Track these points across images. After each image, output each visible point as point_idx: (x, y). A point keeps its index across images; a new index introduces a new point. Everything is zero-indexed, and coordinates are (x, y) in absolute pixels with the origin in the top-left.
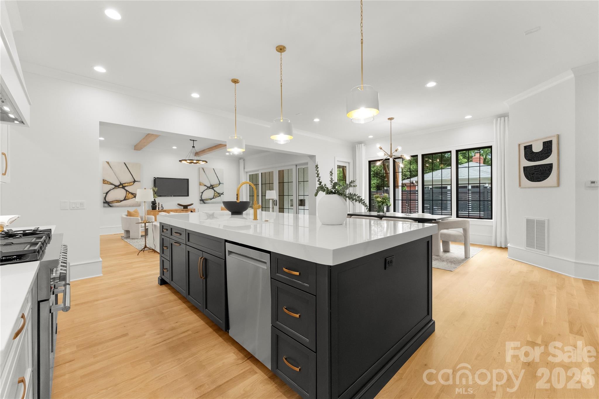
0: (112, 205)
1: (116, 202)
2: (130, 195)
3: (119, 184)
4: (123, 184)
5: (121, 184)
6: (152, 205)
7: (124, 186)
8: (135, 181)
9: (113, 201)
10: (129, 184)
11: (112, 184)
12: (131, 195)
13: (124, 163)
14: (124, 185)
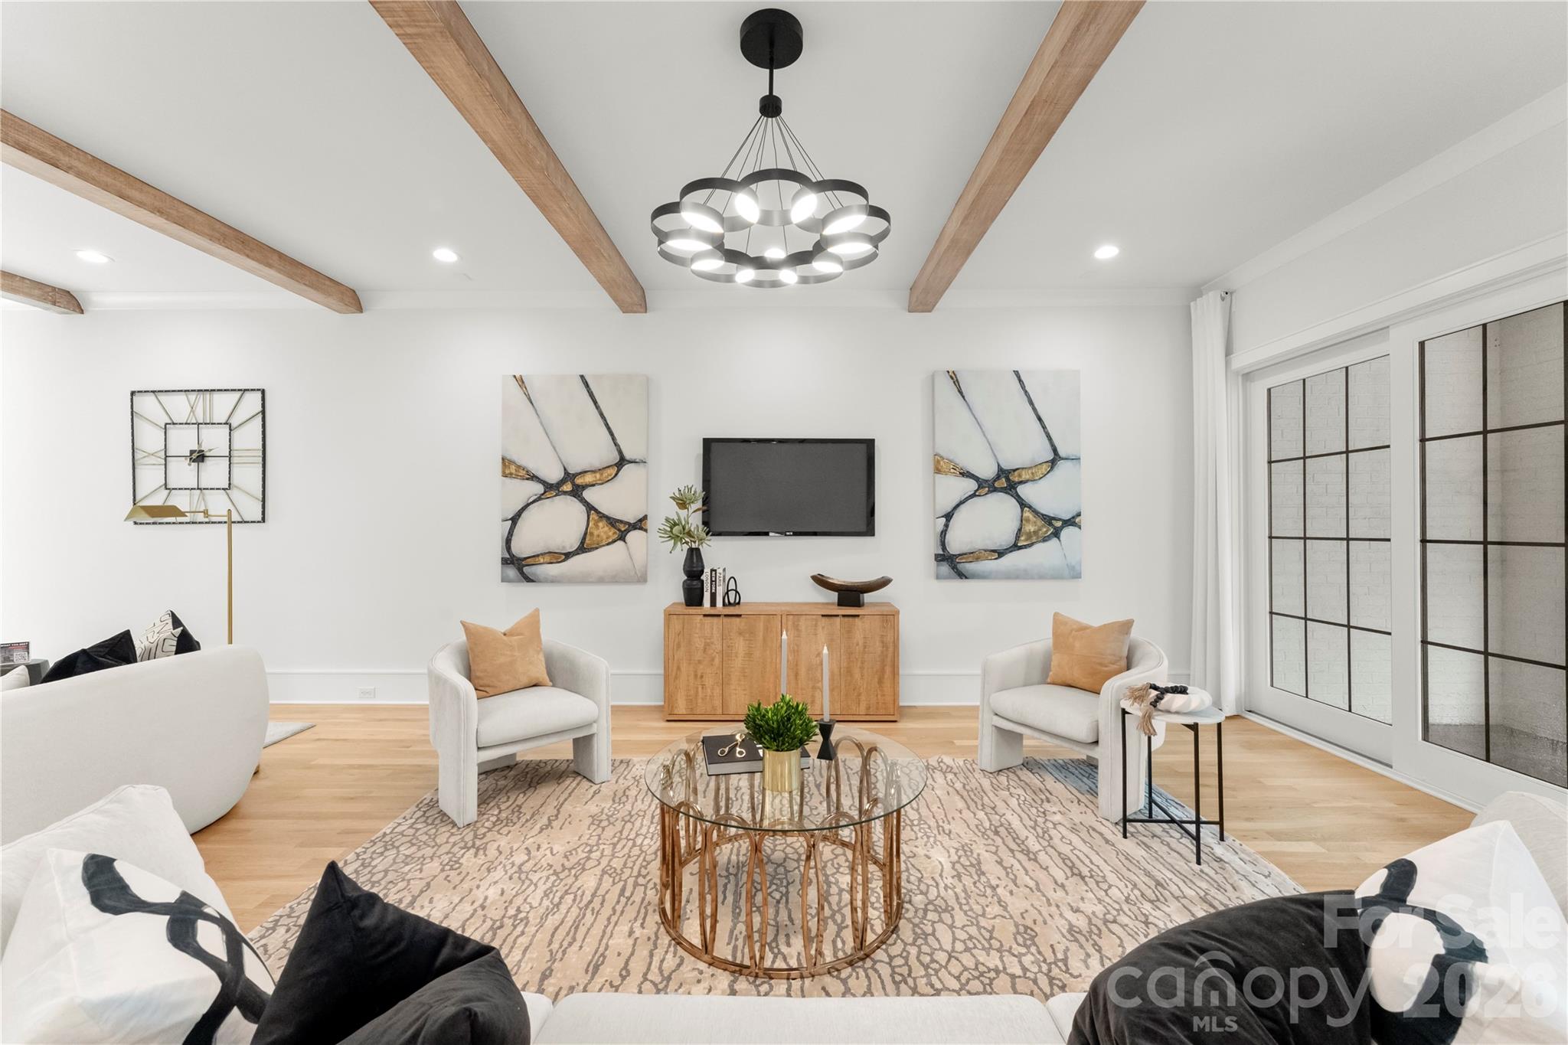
0: (535, 574)
1: (547, 558)
2: (604, 530)
3: (560, 475)
4: (575, 475)
5: (568, 477)
6: (686, 578)
7: (578, 486)
8: (622, 462)
9: (538, 556)
10: (598, 475)
11: (533, 478)
12: (606, 529)
13: (582, 377)
14: (579, 481)
